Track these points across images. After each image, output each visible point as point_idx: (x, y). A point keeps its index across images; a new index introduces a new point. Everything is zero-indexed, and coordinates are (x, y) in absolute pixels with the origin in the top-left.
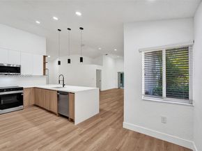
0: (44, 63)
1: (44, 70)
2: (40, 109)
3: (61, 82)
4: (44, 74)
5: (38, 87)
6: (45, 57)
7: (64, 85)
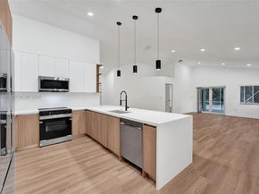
0: (98, 75)
1: (98, 84)
2: (93, 143)
3: (124, 103)
4: (98, 91)
5: (90, 108)
6: (98, 66)
7: (127, 108)
